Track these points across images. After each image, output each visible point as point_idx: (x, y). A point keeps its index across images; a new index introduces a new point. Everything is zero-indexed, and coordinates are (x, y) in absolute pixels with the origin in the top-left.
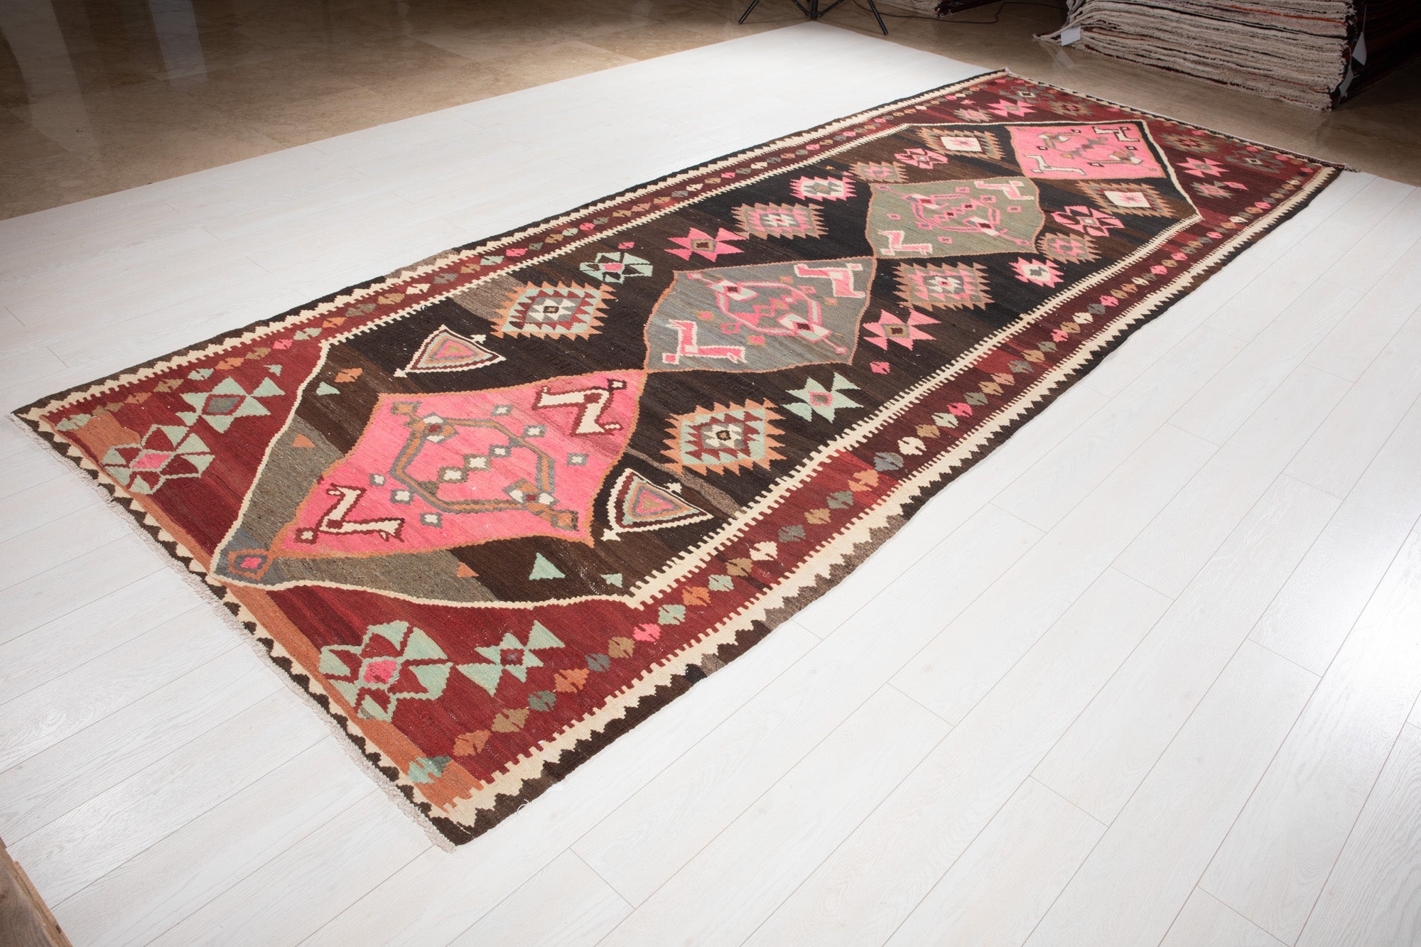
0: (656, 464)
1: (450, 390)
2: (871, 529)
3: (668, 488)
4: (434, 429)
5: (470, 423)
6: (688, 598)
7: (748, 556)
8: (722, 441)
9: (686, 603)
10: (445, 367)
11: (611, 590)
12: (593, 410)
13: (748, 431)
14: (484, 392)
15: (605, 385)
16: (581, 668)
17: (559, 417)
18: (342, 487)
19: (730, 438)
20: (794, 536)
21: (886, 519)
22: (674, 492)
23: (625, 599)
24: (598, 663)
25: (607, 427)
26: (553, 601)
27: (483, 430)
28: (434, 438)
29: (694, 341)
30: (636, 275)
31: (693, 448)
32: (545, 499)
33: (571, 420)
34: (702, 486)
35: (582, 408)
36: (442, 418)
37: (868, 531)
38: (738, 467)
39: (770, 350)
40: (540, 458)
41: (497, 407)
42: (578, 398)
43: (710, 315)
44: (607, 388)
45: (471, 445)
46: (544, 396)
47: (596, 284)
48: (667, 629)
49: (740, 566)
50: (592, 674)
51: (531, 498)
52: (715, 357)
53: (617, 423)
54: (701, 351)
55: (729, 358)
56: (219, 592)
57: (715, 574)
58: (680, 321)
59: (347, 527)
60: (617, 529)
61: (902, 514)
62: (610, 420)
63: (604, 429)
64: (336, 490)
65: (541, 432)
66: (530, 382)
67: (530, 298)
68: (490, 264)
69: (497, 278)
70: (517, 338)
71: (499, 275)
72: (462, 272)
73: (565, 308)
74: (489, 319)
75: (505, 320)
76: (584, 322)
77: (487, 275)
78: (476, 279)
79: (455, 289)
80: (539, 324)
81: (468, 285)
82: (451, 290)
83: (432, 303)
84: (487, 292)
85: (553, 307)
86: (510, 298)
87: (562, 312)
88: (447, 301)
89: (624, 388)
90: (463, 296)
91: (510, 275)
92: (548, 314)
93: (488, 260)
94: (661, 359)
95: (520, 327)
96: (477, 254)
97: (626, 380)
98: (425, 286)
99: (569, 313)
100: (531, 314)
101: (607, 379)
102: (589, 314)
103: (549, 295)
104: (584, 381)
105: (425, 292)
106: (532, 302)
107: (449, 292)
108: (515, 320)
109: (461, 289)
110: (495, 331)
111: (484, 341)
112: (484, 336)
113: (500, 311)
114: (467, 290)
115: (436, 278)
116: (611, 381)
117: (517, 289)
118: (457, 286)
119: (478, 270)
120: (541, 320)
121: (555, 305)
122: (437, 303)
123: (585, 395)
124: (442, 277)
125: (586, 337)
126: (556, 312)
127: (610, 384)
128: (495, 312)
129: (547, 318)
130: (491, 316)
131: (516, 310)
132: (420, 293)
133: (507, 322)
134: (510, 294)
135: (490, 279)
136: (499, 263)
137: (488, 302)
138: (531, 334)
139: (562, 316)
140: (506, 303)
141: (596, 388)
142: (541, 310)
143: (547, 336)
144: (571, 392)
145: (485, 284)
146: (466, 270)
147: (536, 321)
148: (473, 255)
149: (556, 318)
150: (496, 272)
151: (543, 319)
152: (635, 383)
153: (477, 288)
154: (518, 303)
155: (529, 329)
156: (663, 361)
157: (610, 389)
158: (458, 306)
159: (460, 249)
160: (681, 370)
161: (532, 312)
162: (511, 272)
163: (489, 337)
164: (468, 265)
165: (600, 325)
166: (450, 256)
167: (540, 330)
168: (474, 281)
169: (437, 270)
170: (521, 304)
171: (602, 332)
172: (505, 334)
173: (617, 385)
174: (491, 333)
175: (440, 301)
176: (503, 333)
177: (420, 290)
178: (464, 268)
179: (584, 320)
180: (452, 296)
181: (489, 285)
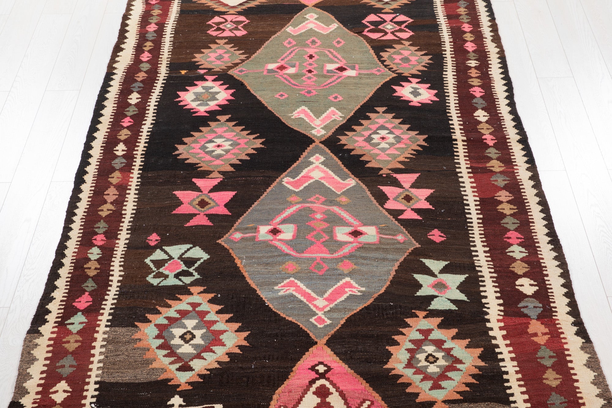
2: (585, 365)
8: (435, 364)
13: (439, 344)
15: (313, 375)
19: (438, 359)
20: (561, 403)
21: (582, 352)
29: (313, 295)
30: (199, 263)
31: (429, 384)
37: (585, 367)
38: (470, 378)
39: (365, 269)
43: (291, 266)
44: (318, 376)
47: (185, 290)
52: (343, 298)
54: (330, 300)
55: (351, 293)
58: (282, 284)
61: (584, 341)
62: (359, 402)
67: (158, 337)
68: (81, 326)
69: (106, 336)
70: (202, 380)
71: (104, 333)
72: (71, 350)
73: (195, 328)
74: (159, 379)
75: (170, 370)
76: (225, 331)
77: (95, 340)
78: (93, 349)
79: (91, 370)
80: (198, 356)
81: (95, 359)
82: (89, 373)
83: (93, 397)
84: (119, 355)
85: (185, 334)
86: (145, 348)
87: (198, 333)
88: (102, 386)
89: (329, 369)
90: (107, 372)
91: (112, 327)
92: (192, 342)
93: (73, 324)
94: (316, 326)
95: (191, 369)
96: (57, 325)
97: (321, 360)
98: (63, 385)
99: (204, 331)
100: (180, 351)
101: (309, 369)
102: (217, 321)
103: (167, 325)
104: (298, 382)
105: (71, 390)
106: (165, 340)
107: (90, 377)
108: (177, 366)
109: (95, 366)
110: (179, 386)
111: (184, 401)
112: (177, 397)
113: (155, 365)
114: (101, 365)
115: (59, 370)
116: (313, 368)
117: (137, 336)
118: (88, 367)
119: (81, 339)
120: (195, 352)
121: (185, 331)
122: (97, 393)
123: (314, 393)
124: (63, 366)
125: (245, 343)
126: (194, 337)
127: (317, 372)
128: (153, 369)
129: (195, 346)
130: (155, 375)
131: (165, 356)
132: (69, 394)
133: (175, 372)
134: (139, 345)
135: (102, 341)
136: (86, 321)
137: (134, 363)
138: (205, 369)
139: (203, 337)
140: (149, 355)
141: (313, 382)
142: (182, 342)
143: (219, 363)
144: (303, 399)
145: (106, 349)
146: (72, 346)
147: (193, 356)
148: (54, 327)
149: (202, 342)
150: (98, 332)
151: (194, 350)
152: (329, 359)
153: (106, 357)
154: (157, 348)
155: (198, 366)
156: (319, 326)
157: (322, 376)
158: (117, 384)
159: (35, 328)
160: (339, 326)
161: (178, 349)
162: (109, 323)
163: (182, 394)
164: (64, 340)
165: (239, 326)
166: (37, 341)
167: (207, 361)
168: (92, 352)
169: (48, 362)
170: (160, 347)
171: (248, 331)
172: (190, 383)
173: (321, 369)
174: (178, 390)
175: (96, 390)
176: (186, 383)
177: (65, 391)
178: (66, 345)
179: (222, 329)
180: (99, 379)
181: (110, 347)
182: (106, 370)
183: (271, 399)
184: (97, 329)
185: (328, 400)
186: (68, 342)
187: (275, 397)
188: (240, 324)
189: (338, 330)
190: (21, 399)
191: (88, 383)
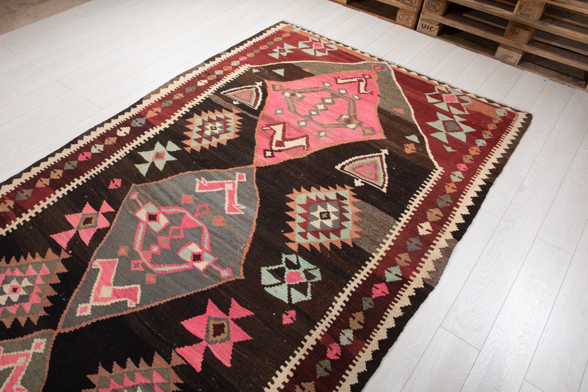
0: (245, 112)
1: (353, 143)
2: (159, 93)
3: (238, 102)
4: (348, 121)
5: (335, 126)
6: (231, 68)
7: (208, 81)
8: (214, 126)
9: (231, 67)
10: (365, 158)
11: (256, 68)
12: (278, 137)
13: (201, 132)
14: (337, 144)
15: (275, 154)
16: (262, 50)
17: (294, 133)
18: (368, 94)
20: (190, 88)
22: (236, 101)
23: (251, 66)
24: (257, 51)
25: (269, 128)
26: (274, 64)
27: (327, 123)
28: (345, 117)
29: (227, 194)
30: (274, 268)
32: (287, 94)
33: (287, 131)
34: (224, 104)
35: (284, 139)
36: (347, 127)
38: (209, 113)
39: (180, 191)
40: (296, 111)
41: (325, 136)
42: (288, 145)
43: (217, 222)
44: (274, 152)
45: (328, 115)
46: (305, 144)
48: (238, 60)
49: (211, 78)
50: (258, 49)
51: (293, 95)
52: (215, 182)
53: (264, 130)
54: (222, 185)
55: (206, 182)
56: (380, 60)
57: (221, 75)
58: (237, 213)
59: (355, 80)
60: (257, 86)
62: (268, 131)
63: (270, 127)
64: (370, 92)
65: (300, 124)
66: (315, 152)
67: (344, 227)
68: (392, 269)
69: (378, 249)
70: (336, 185)
71: (377, 252)
72: (407, 253)
73: (316, 219)
74: (360, 200)
75: (350, 202)
76: (300, 205)
77: (386, 251)
78: (391, 246)
79: (399, 232)
80: (328, 200)
81: (392, 237)
82: (402, 230)
83: (406, 214)
84: (376, 231)
85: (325, 219)
86: (357, 225)
87: (317, 214)
88: (397, 217)
89: (265, 151)
90: (390, 224)
91: (370, 254)
92: (325, 211)
93: (396, 275)
94: (246, 176)
95: (338, 195)
96: (409, 282)
97: (264, 159)
98: (422, 232)
99: (312, 213)
100: (336, 210)
101: (275, 157)
102: (299, 214)
103: (331, 232)
104: (287, 156)
105: (418, 226)
106: (340, 222)
107: (402, 227)
108: (344, 202)
109: (395, 233)
110: (351, 190)
111: (354, 181)
112: (356, 185)
113: (358, 210)
114: (391, 231)
115: (420, 244)
116: (273, 156)
117: (358, 236)
118: (400, 235)
119: (396, 258)
120: (328, 204)
121: (324, 221)
122: (402, 214)
123: (284, 146)
124: (417, 245)
125: (294, 190)
126: (321, 214)
127: (272, 154)
128: (360, 209)
129: (325, 207)
130: (361, 204)
131: (347, 212)
132: (420, 224)
133: (348, 199)
134: (359, 230)
135: (382, 247)
136: (386, 272)
137: (370, 219)
138: (329, 190)
139: (316, 210)
140: (358, 219)
141: (280, 151)
142: (331, 215)
143: (319, 189)
144: (292, 147)
145: (382, 240)
146: (405, 257)
147: (330, 202)
148: (412, 281)
149: (319, 207)
150: (382, 256)
151: (327, 205)
152: (259, 156)
153: (385, 234)
154: (349, 220)
155: (332, 194)
156: (245, 175)
157: (272, 151)
158: (387, 213)
159: (426, 289)
160: (235, 168)
161: (336, 212)
162: (370, 258)
163: (353, 185)
164: (408, 265)
165: (289, 202)
166: (428, 277)
167: (325, 194)
168: (392, 244)
169: (426, 255)
170: (347, 220)
171: (286, 197)
172: (344, 188)
173: (269, 154)
174: (353, 188)
175: (402, 217)
176: (346, 189)
177: (422, 228)
178: (408, 260)
179: (300, 207)
180: (397, 222)
181: (379, 240)
182: (389, 225)
183: (308, 156)
184: (381, 259)
185: (281, 140)
186: (406, 261)
187: (305, 155)
188: (287, 204)
189: (238, 167)
190: (452, 239)
191: (405, 223)
